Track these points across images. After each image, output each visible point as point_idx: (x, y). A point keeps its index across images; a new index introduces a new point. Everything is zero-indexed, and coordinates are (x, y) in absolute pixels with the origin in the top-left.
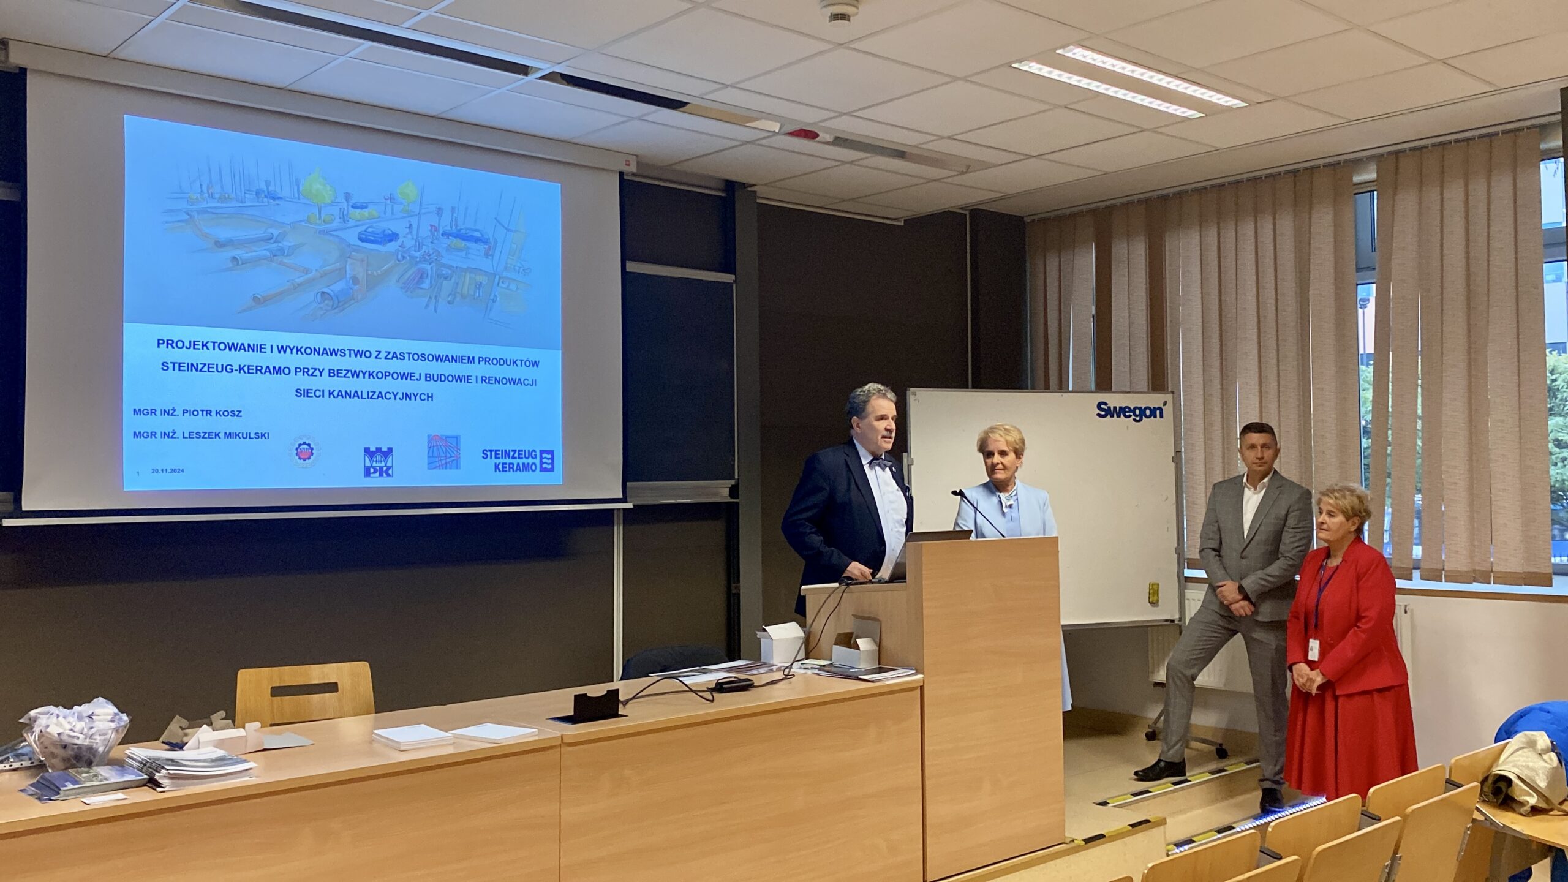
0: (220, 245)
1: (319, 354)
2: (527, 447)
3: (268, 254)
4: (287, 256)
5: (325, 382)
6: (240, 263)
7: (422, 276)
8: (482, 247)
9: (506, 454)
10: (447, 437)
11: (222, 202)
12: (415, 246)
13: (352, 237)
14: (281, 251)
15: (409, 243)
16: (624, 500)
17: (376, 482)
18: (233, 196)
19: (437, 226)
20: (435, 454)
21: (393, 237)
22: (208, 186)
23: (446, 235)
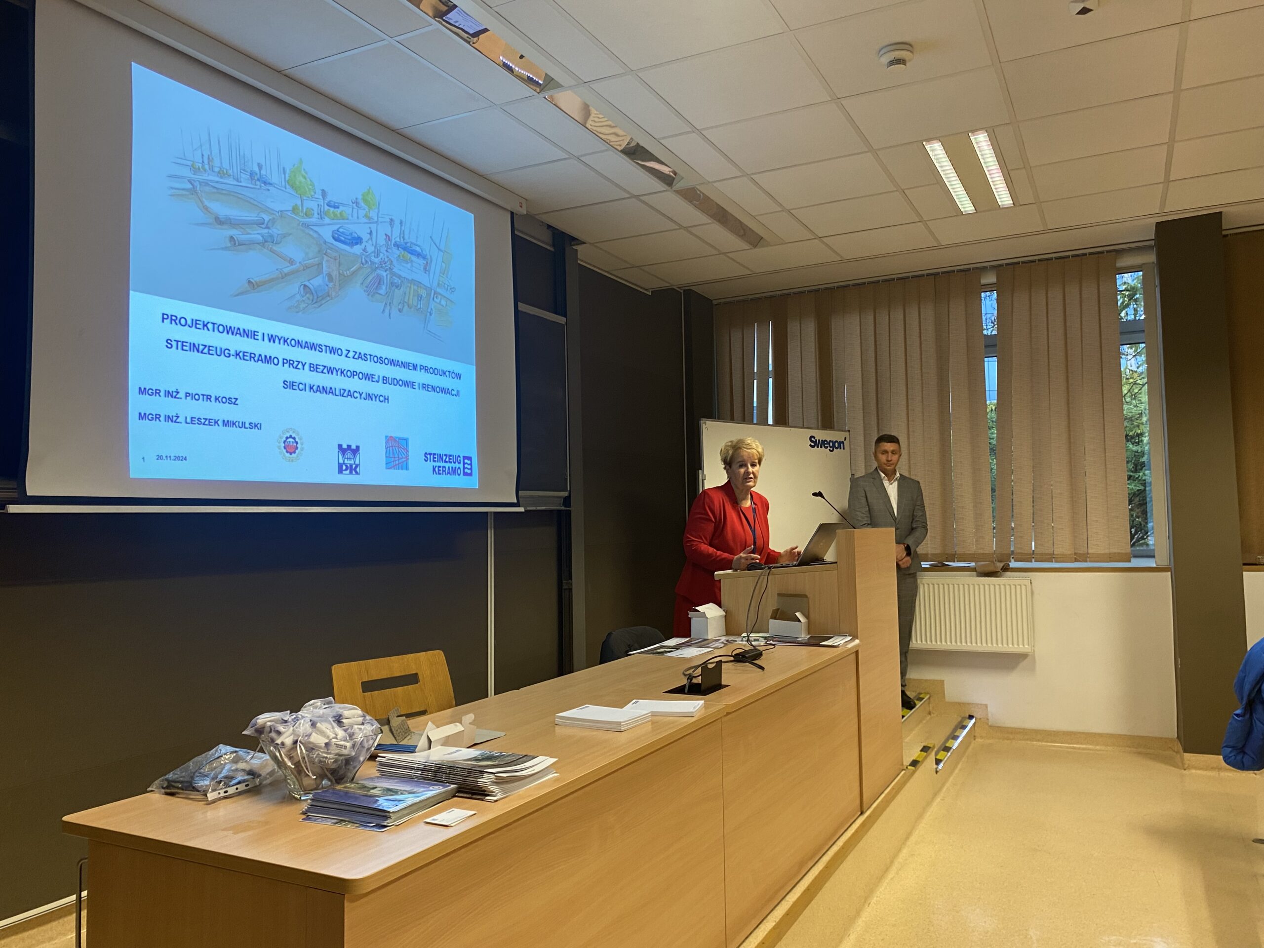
0: (220, 221)
1: (301, 347)
2: (454, 452)
3: (261, 238)
4: (276, 244)
5: (305, 376)
6: (237, 244)
7: (379, 281)
8: (422, 262)
9: (441, 457)
10: (400, 439)
11: (221, 178)
12: (374, 252)
13: (326, 233)
14: (271, 236)
15: (370, 249)
16: (517, 505)
17: (347, 479)
18: (230, 172)
19: (390, 235)
20: (391, 456)
21: (358, 241)
22: (209, 158)
23: (397, 245)
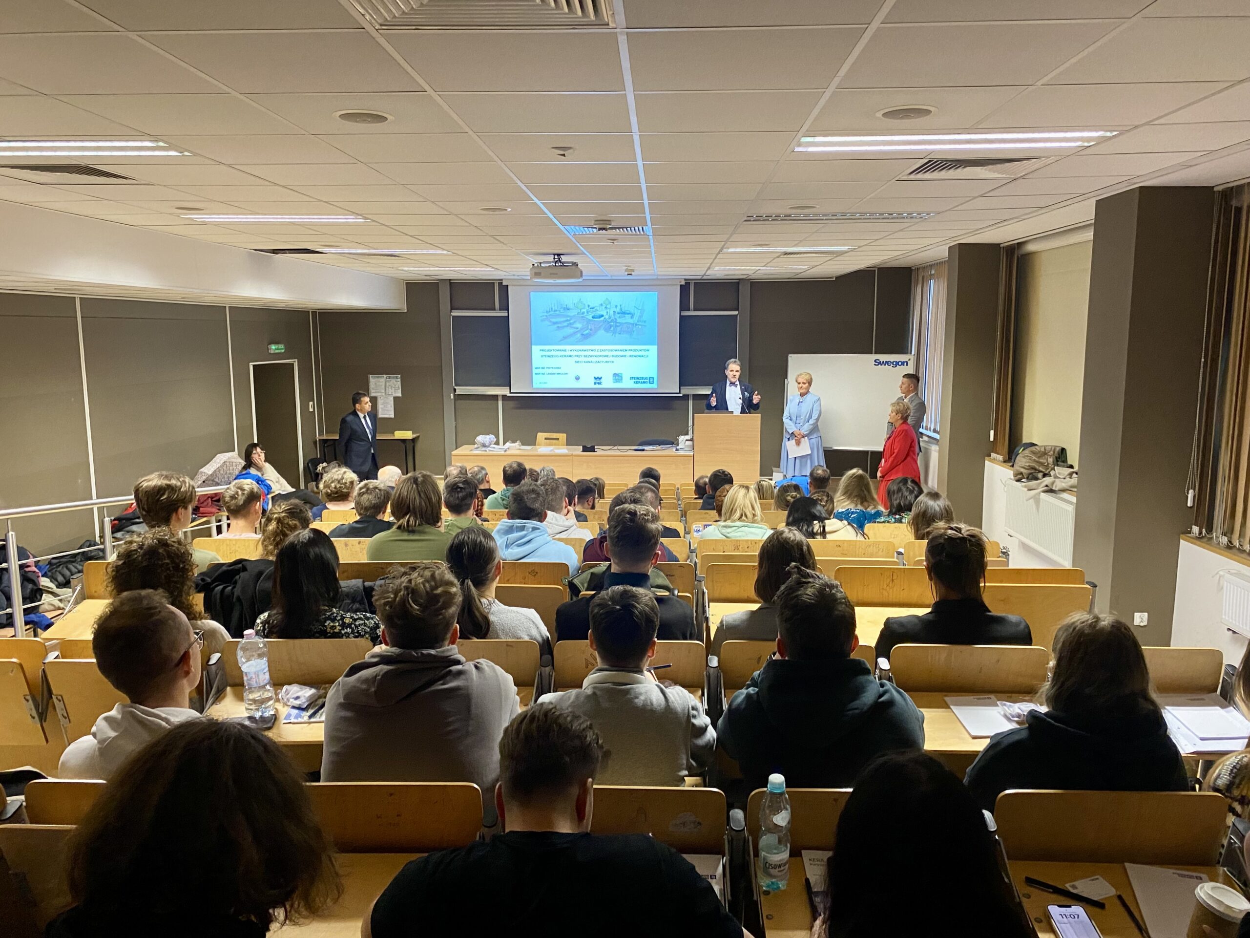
0: (555, 323)
1: (583, 351)
2: (644, 376)
3: (567, 324)
5: (582, 359)
6: (560, 328)
7: (611, 326)
8: (630, 316)
9: (638, 378)
10: (619, 373)
11: (555, 312)
12: (609, 318)
13: (590, 317)
14: (571, 324)
15: (607, 317)
16: (680, 393)
17: (597, 386)
19: (616, 311)
20: (615, 379)
21: (602, 316)
22: (551, 307)
23: (619, 313)
